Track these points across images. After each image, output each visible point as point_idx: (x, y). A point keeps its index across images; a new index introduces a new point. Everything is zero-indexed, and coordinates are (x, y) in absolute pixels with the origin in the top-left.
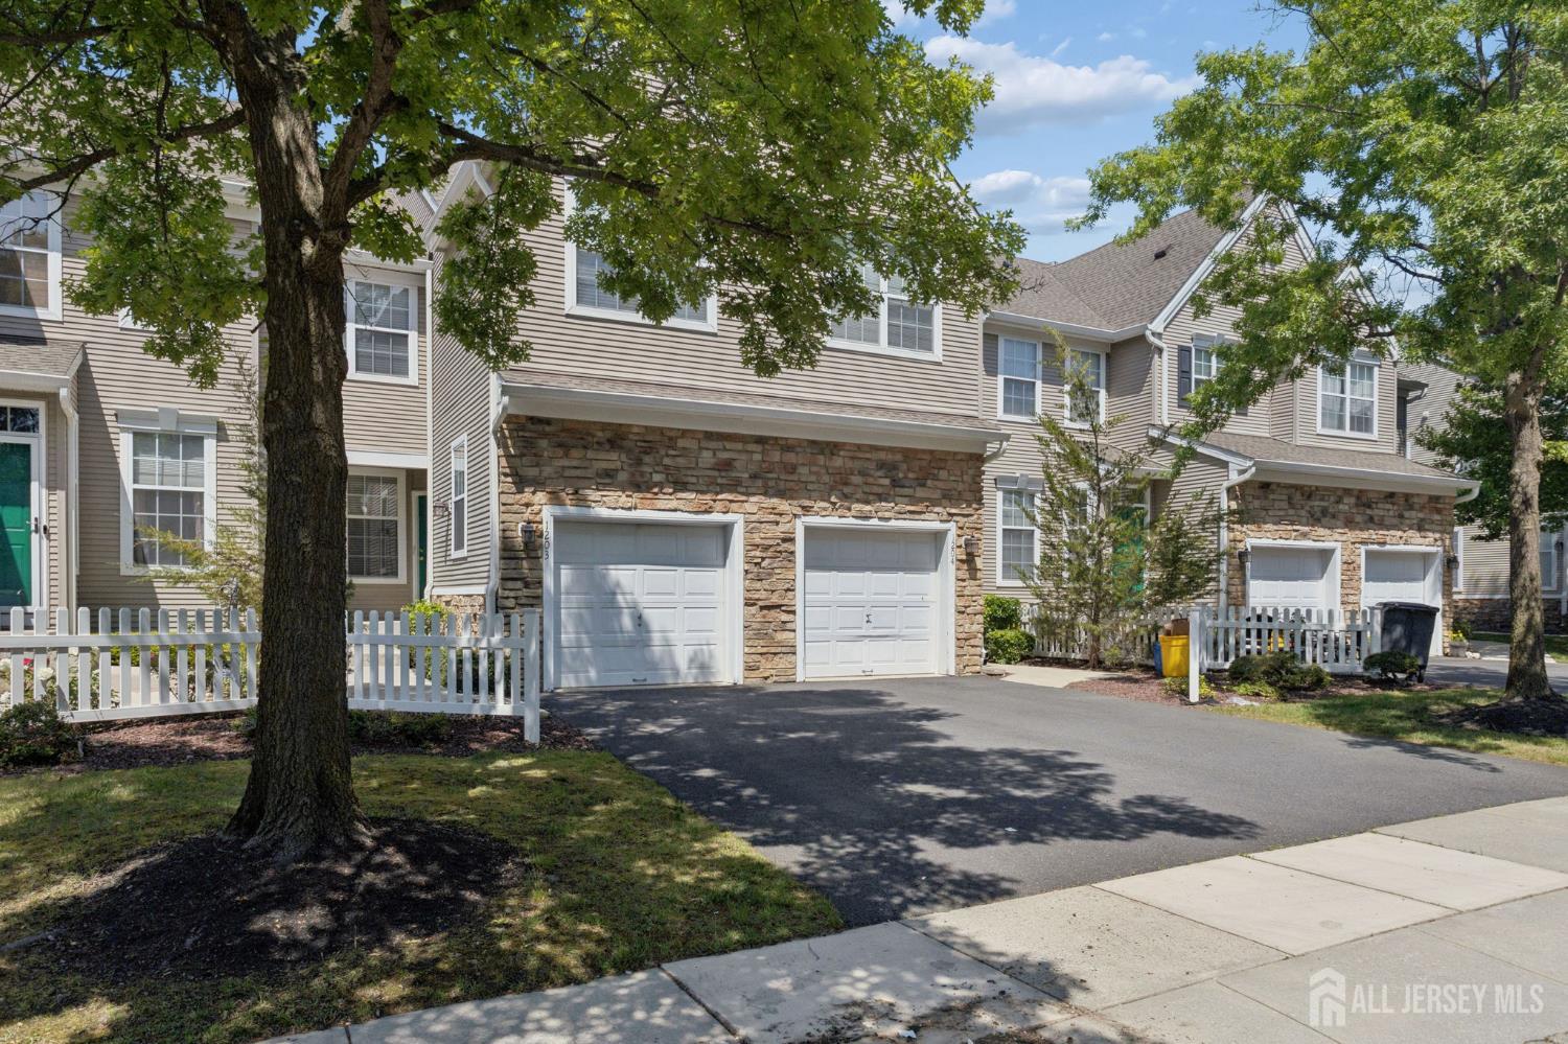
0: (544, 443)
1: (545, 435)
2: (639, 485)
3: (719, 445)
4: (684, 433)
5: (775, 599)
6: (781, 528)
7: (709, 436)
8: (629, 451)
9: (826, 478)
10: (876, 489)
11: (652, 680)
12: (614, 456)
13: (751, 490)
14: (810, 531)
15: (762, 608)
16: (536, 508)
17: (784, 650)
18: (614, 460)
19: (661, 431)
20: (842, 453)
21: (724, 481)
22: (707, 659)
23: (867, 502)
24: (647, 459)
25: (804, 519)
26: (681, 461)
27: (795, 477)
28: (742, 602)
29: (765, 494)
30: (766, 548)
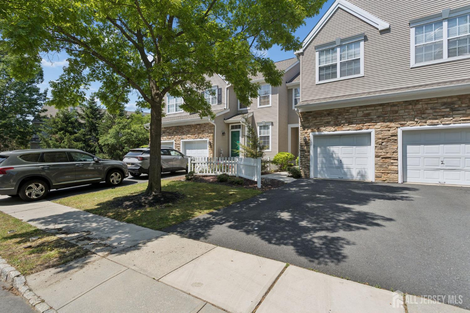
0: (310, 117)
1: (310, 116)
2: (337, 124)
3: (365, 109)
4: (352, 108)
5: (388, 155)
6: (391, 132)
7: (361, 107)
8: (334, 116)
9: (413, 113)
10: (440, 114)
11: (345, 178)
12: (330, 118)
13: (378, 121)
14: (404, 132)
15: (382, 158)
16: (308, 134)
17: (392, 172)
18: (329, 119)
19: (344, 108)
20: (420, 103)
21: (366, 120)
22: (364, 173)
23: (436, 119)
24: (339, 117)
25: (401, 128)
26: (351, 116)
27: (397, 115)
28: (374, 156)
29: (384, 122)
30: (384, 139)
